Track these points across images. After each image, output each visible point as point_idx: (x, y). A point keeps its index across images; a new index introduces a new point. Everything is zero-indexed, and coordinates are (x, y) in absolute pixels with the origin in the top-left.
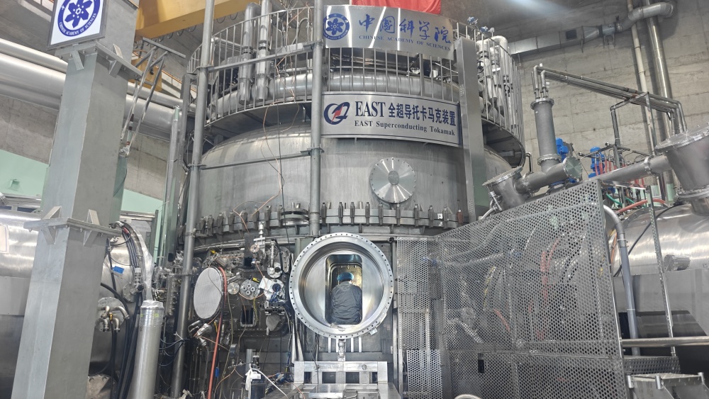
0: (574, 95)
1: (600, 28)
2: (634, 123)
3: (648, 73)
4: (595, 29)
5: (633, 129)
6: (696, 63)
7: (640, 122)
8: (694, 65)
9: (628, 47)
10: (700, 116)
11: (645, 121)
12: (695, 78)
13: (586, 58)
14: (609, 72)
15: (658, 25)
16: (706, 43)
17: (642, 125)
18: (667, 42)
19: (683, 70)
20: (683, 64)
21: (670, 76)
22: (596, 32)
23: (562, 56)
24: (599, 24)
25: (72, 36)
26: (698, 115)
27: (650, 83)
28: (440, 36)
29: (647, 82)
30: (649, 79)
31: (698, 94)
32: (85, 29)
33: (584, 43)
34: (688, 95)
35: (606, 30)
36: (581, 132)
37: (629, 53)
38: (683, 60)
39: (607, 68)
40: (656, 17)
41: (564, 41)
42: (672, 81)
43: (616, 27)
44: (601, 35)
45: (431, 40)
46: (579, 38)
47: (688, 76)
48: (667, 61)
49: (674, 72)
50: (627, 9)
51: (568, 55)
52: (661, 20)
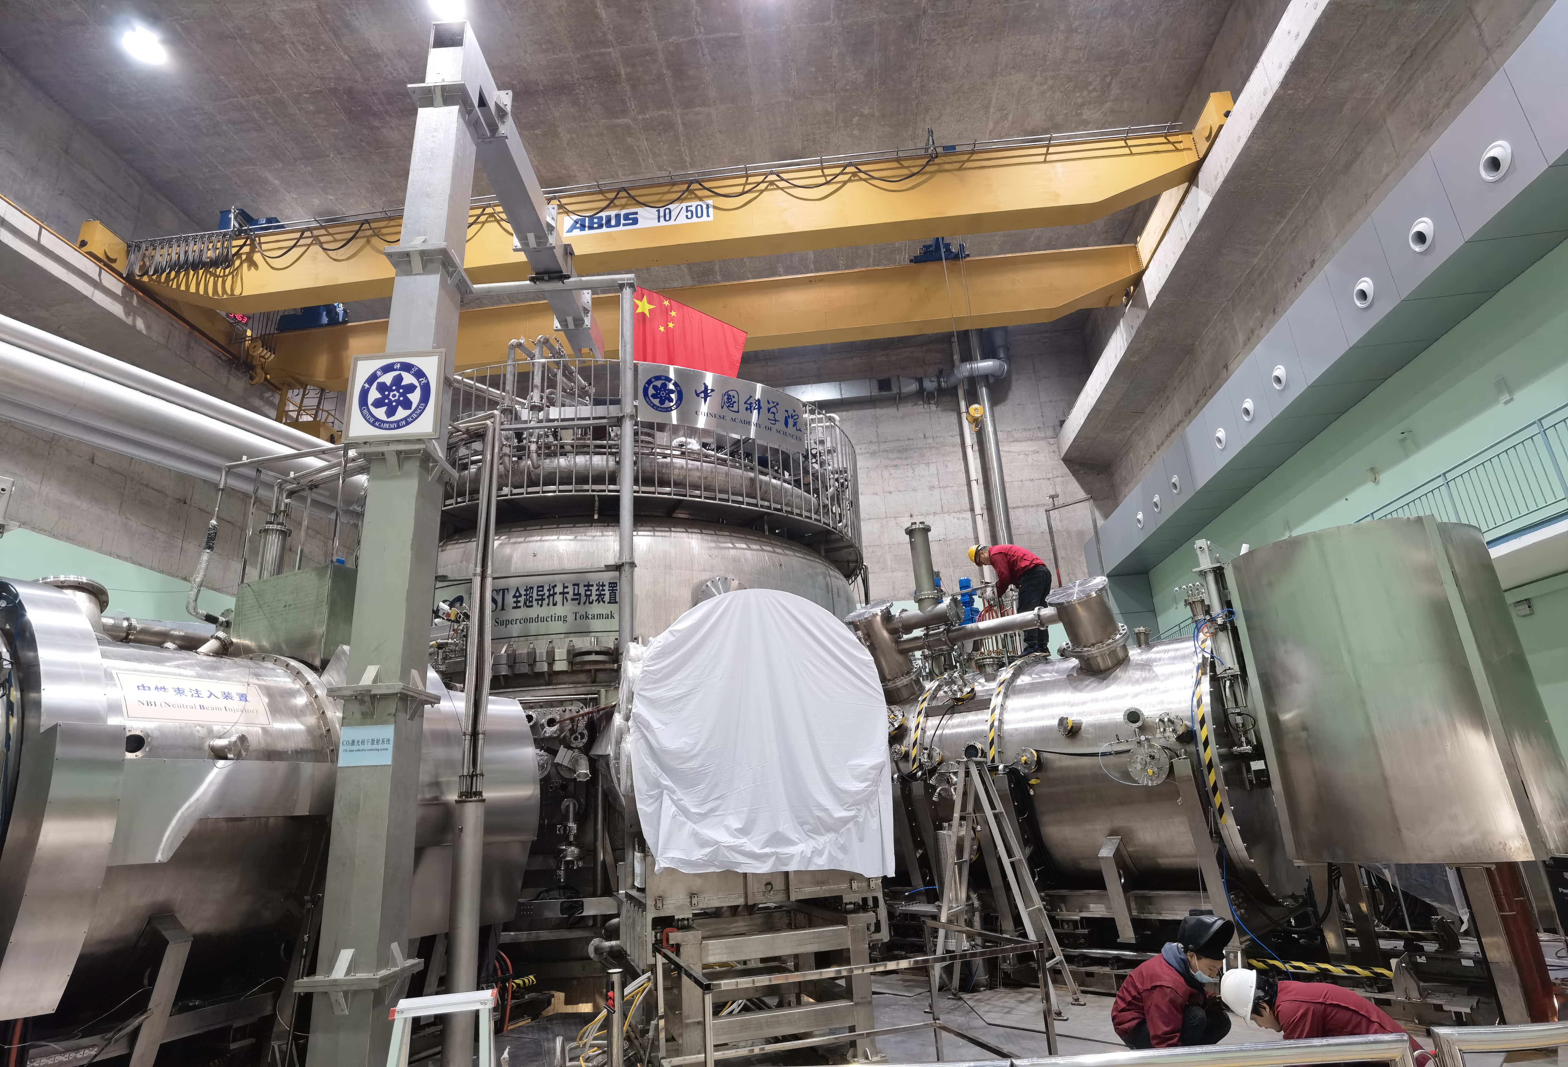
0: (886, 467)
1: (920, 381)
2: (959, 512)
3: (976, 448)
4: (914, 381)
5: (958, 519)
6: (1031, 440)
7: (965, 511)
8: (1029, 443)
9: (953, 410)
10: (1034, 508)
11: (972, 509)
12: (1029, 459)
13: (902, 418)
14: (930, 441)
15: (988, 386)
16: (1043, 416)
17: (968, 515)
18: (996, 409)
19: (1017, 447)
20: (1016, 441)
21: (1002, 454)
22: (913, 387)
23: (872, 411)
24: (919, 376)
25: (386, 429)
26: (1032, 506)
27: (978, 461)
28: (791, 421)
29: (975, 459)
30: (977, 454)
31: (1032, 480)
32: (408, 423)
33: (899, 399)
34: (1022, 481)
35: (930, 385)
36: (895, 518)
37: (954, 417)
38: (1017, 435)
39: (927, 435)
40: (986, 378)
41: (876, 392)
42: (1004, 460)
43: (939, 383)
44: (921, 390)
45: (780, 425)
46: (895, 390)
47: (1022, 457)
48: (998, 433)
49: (1006, 449)
50: (952, 361)
51: (879, 412)
52: (991, 380)
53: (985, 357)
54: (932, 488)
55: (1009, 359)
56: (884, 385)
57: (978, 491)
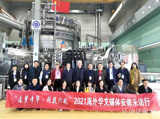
0: (85, 23)
1: (91, 11)
2: (94, 31)
6: (105, 22)
11: (96, 31)
12: (104, 24)
13: (88, 16)
14: (91, 20)
15: (100, 13)
16: (107, 18)
18: (101, 17)
19: (102, 23)
31: (104, 27)
33: (88, 14)
35: (92, 12)
37: (95, 17)
38: (103, 21)
40: (100, 12)
44: (91, 13)
48: (101, 20)
50: (96, 9)
51: (85, 15)
53: (100, 9)
54: (91, 27)
55: (103, 9)
56: (86, 11)
57: (97, 28)
